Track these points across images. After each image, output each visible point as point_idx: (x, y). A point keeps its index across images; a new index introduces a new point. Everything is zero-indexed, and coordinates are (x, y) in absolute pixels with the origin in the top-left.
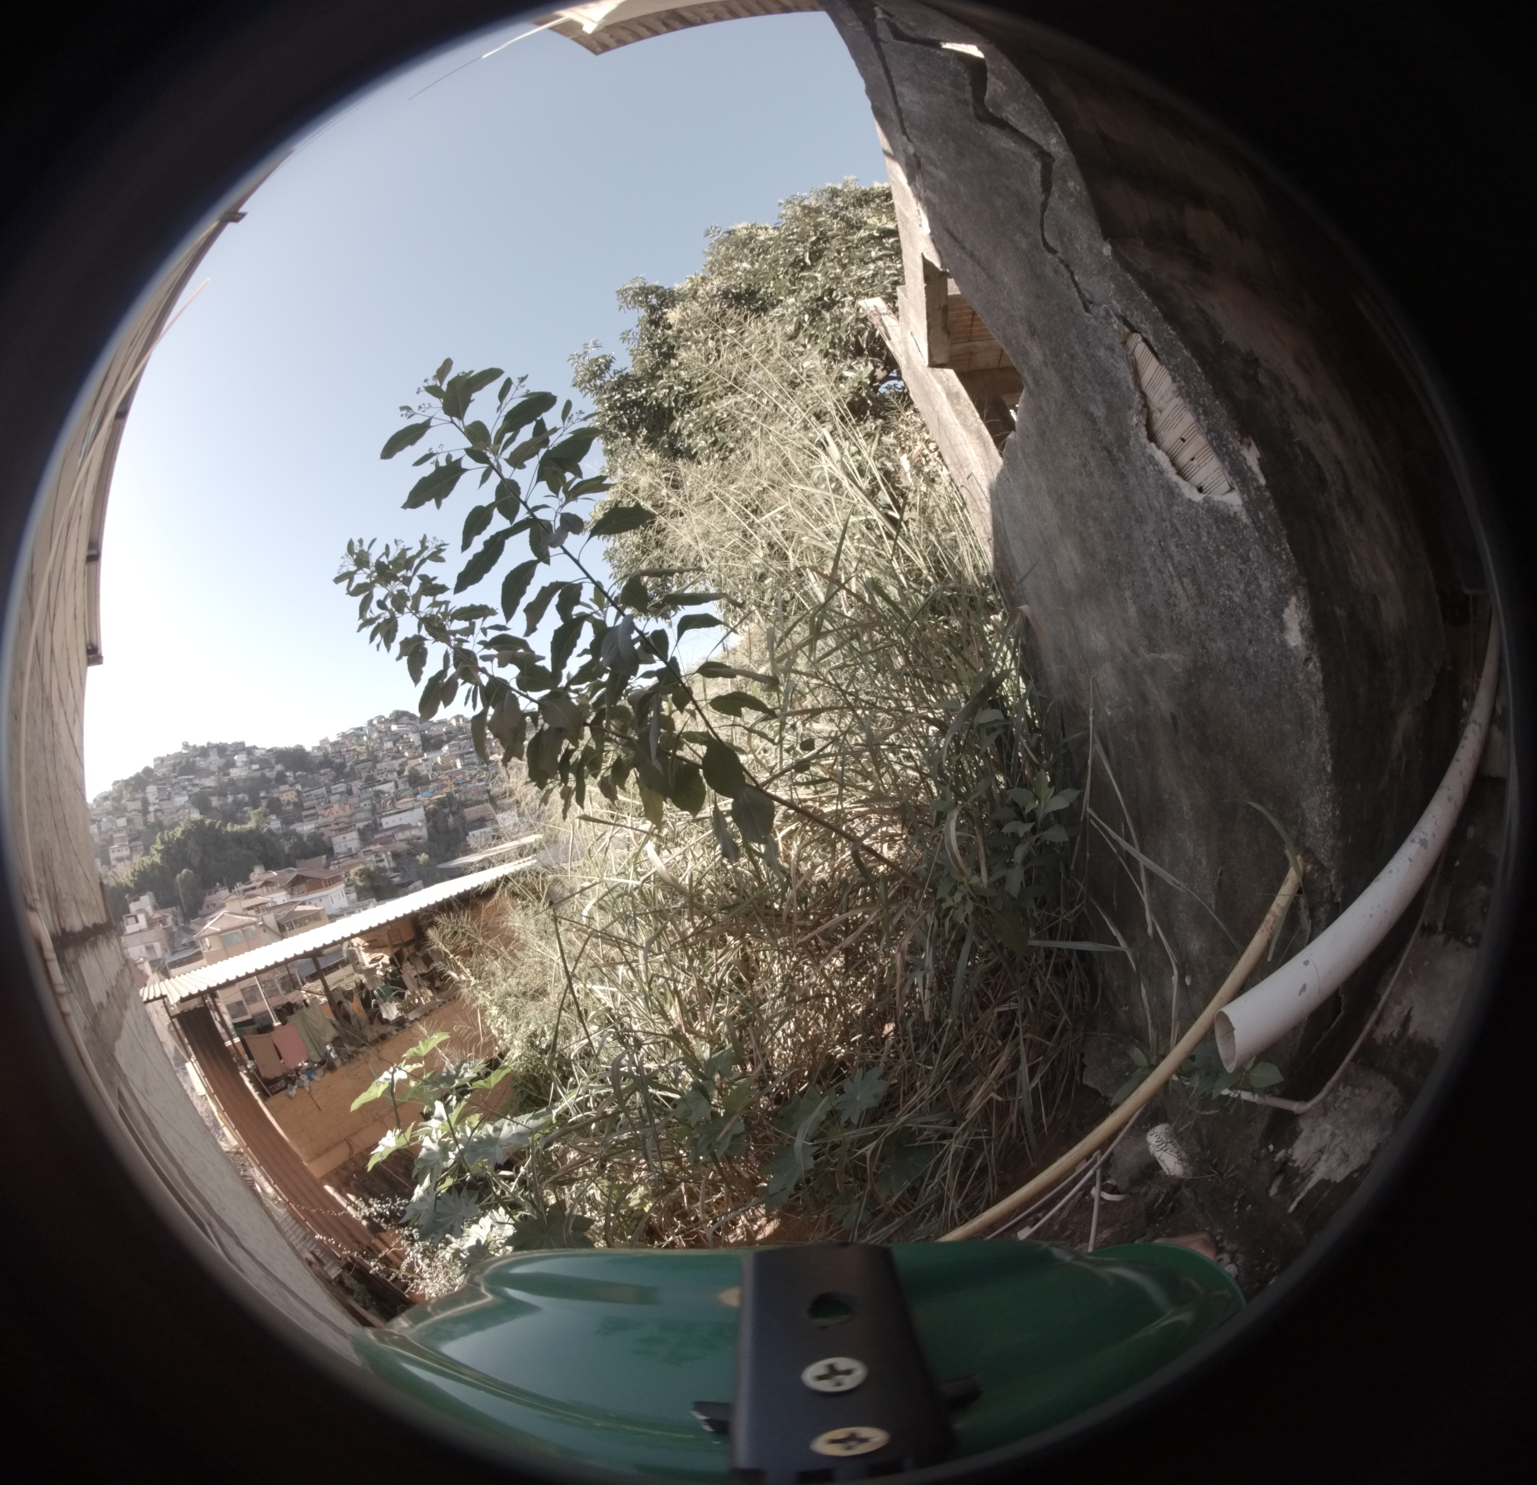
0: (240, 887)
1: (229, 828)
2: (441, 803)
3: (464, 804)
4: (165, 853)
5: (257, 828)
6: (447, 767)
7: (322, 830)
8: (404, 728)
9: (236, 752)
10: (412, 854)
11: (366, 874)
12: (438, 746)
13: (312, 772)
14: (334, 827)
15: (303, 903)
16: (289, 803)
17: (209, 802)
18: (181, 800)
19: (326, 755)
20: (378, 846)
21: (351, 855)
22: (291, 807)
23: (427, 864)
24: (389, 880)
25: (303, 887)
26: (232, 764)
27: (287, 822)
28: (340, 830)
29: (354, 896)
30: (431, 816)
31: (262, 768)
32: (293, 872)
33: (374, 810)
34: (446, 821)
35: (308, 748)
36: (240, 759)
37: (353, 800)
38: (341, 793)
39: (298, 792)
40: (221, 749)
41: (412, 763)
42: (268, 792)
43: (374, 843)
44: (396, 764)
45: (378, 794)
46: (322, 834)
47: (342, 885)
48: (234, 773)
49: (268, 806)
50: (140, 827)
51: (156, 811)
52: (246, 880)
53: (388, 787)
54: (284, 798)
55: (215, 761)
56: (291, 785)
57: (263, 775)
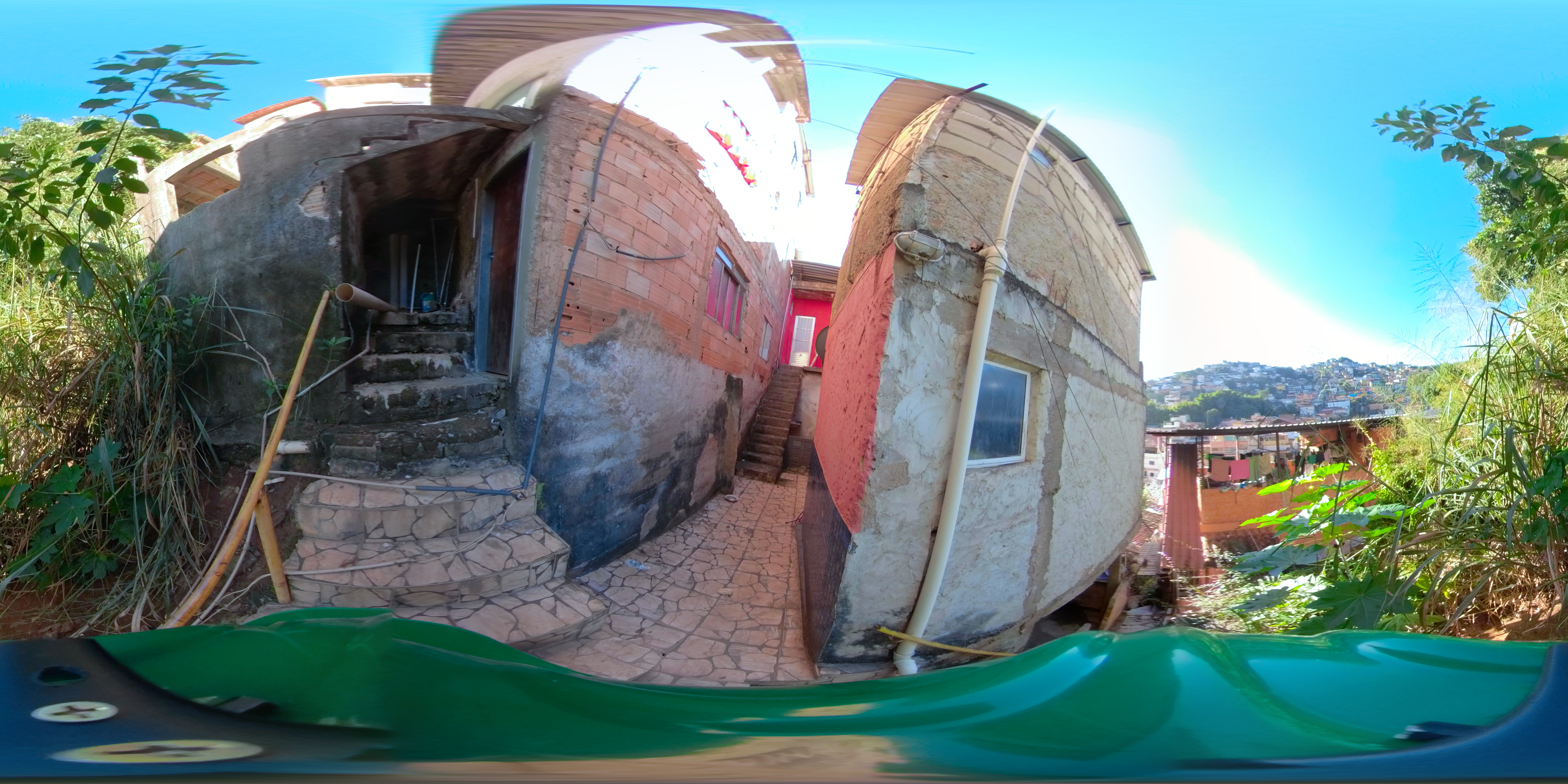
1: (1244, 396)
2: (1359, 400)
3: (1370, 402)
4: (1203, 401)
5: (1261, 398)
6: (1365, 385)
7: (1296, 403)
8: (1345, 365)
9: (1254, 366)
12: (1361, 375)
13: (1295, 378)
14: (1302, 403)
16: (1280, 390)
17: (1235, 384)
18: (1219, 382)
19: (1303, 372)
20: (1323, 415)
22: (1281, 392)
26: (1251, 371)
27: (1278, 398)
28: (1306, 405)
30: (1353, 405)
31: (1268, 374)
32: (1276, 418)
33: (1324, 399)
34: (1360, 409)
35: (1295, 368)
36: (1256, 369)
37: (1315, 393)
38: (1309, 389)
39: (1286, 386)
40: (1246, 364)
41: (1348, 381)
42: (1269, 384)
43: (1321, 413)
44: (1340, 380)
45: (1328, 392)
46: (1295, 405)
48: (1253, 374)
49: (1269, 390)
50: (1190, 390)
53: (1334, 390)
54: (1278, 388)
55: (1242, 368)
56: (1283, 383)
57: (1268, 377)
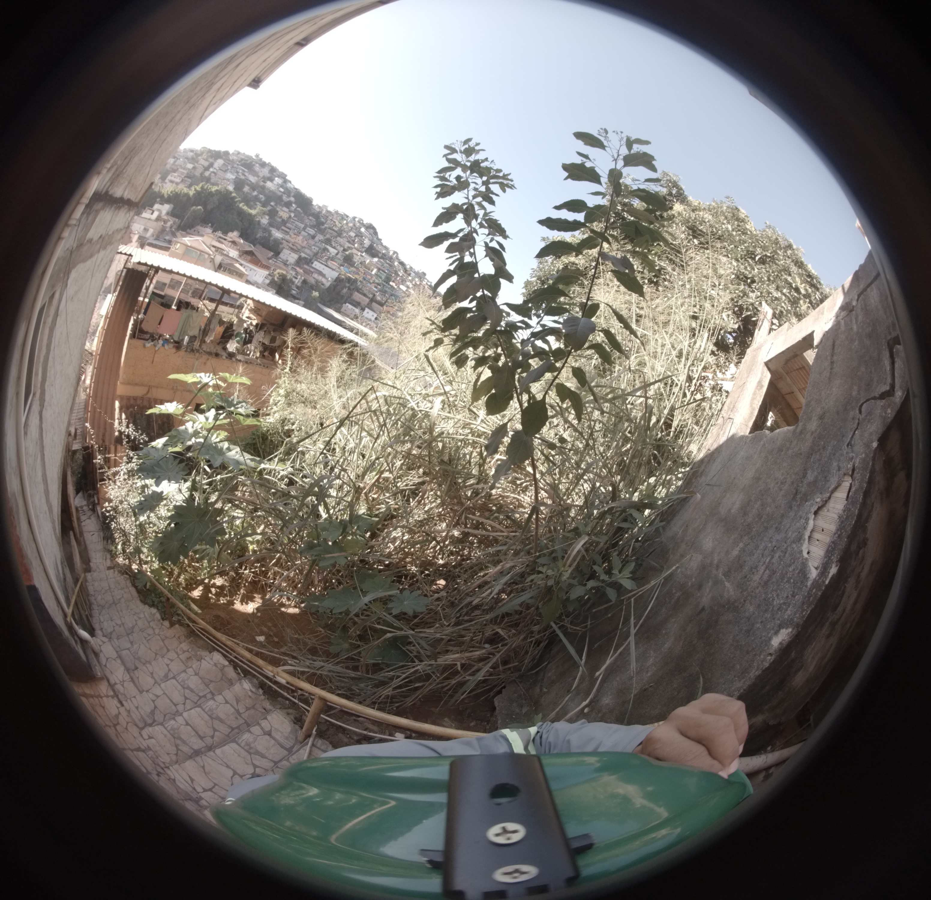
0: (219, 234)
1: (241, 205)
2: (349, 280)
3: (358, 290)
4: (198, 193)
5: (255, 216)
6: (368, 268)
7: (284, 242)
8: (367, 234)
9: (279, 176)
10: (313, 288)
11: (283, 278)
12: (373, 256)
13: (306, 214)
14: (290, 245)
15: (241, 265)
16: (281, 217)
17: (243, 187)
18: (231, 176)
19: (320, 213)
20: (301, 271)
21: (285, 263)
22: (280, 220)
23: (314, 299)
24: (290, 289)
25: (249, 258)
26: (271, 180)
27: (271, 224)
28: (292, 249)
29: (267, 281)
30: (338, 280)
31: (284, 193)
32: (251, 248)
33: (316, 254)
34: (342, 289)
35: (314, 203)
36: (278, 180)
37: (311, 242)
38: (309, 234)
39: (290, 217)
40: (273, 170)
41: (354, 251)
42: (276, 205)
43: (301, 268)
44: (347, 245)
45: (325, 250)
46: (282, 244)
47: (267, 273)
48: (269, 184)
49: (269, 211)
50: (198, 173)
51: (213, 172)
52: (225, 233)
53: (333, 251)
54: (281, 213)
55: (265, 172)
56: (290, 211)
57: (281, 196)
